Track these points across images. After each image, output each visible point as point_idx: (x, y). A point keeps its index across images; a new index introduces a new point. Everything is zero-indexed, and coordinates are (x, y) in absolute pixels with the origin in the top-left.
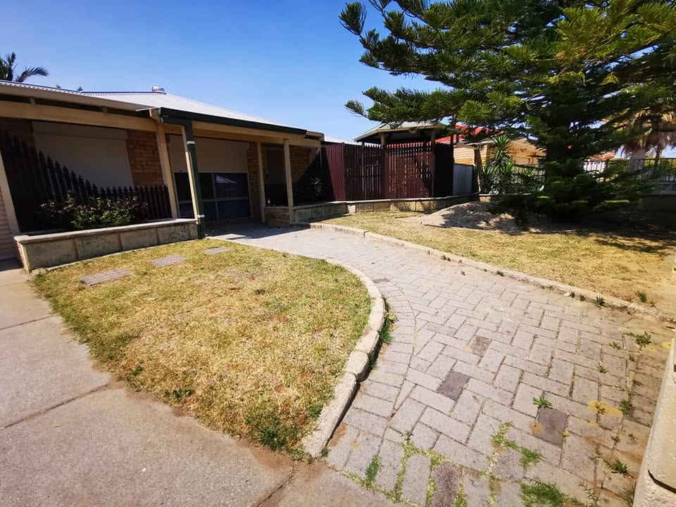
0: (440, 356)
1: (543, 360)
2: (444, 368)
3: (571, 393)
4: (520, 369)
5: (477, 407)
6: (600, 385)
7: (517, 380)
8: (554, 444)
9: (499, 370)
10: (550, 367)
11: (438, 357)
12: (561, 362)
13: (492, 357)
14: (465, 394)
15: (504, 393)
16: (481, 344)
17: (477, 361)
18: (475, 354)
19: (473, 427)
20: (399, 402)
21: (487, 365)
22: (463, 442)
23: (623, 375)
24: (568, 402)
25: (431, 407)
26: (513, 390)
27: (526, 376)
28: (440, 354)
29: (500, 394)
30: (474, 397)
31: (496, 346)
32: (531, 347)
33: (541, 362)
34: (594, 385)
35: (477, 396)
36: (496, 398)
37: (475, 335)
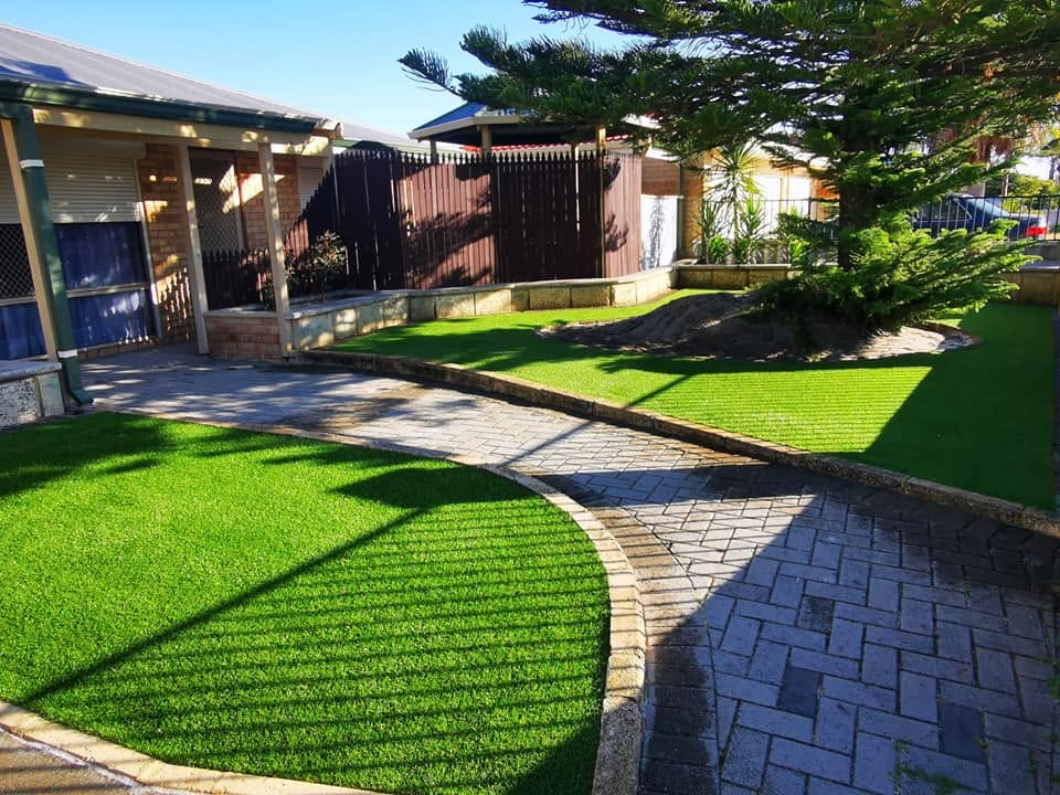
0: (760, 643)
1: (923, 626)
2: (774, 663)
3: (976, 676)
4: (894, 648)
5: (848, 722)
6: (1012, 656)
7: (895, 667)
8: (973, 759)
9: (862, 654)
10: (936, 637)
11: (756, 646)
12: (950, 626)
13: (845, 633)
14: (825, 704)
15: (882, 691)
16: (819, 611)
17: (824, 642)
18: (815, 631)
19: (853, 756)
20: (723, 738)
21: (841, 649)
22: (847, 781)
23: (1039, 635)
24: (975, 690)
25: (779, 736)
26: (893, 684)
27: (905, 657)
28: (758, 638)
29: (877, 696)
30: (840, 707)
31: (846, 612)
32: (900, 608)
33: (921, 631)
34: (1004, 657)
35: (845, 705)
36: (873, 703)
37: (803, 595)
